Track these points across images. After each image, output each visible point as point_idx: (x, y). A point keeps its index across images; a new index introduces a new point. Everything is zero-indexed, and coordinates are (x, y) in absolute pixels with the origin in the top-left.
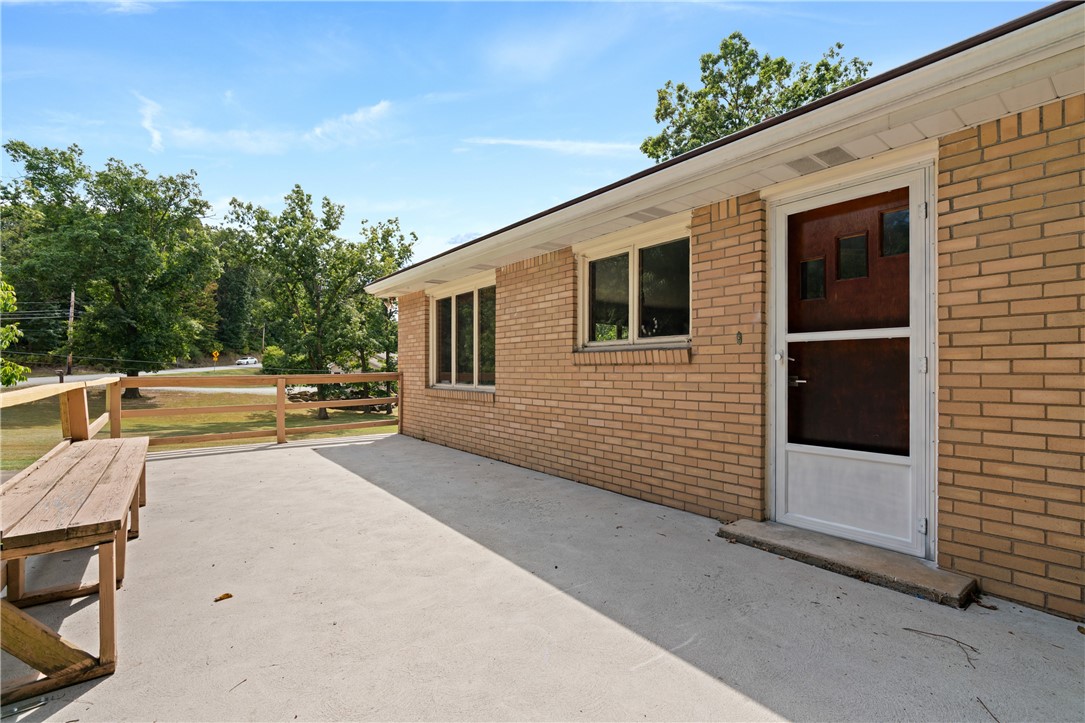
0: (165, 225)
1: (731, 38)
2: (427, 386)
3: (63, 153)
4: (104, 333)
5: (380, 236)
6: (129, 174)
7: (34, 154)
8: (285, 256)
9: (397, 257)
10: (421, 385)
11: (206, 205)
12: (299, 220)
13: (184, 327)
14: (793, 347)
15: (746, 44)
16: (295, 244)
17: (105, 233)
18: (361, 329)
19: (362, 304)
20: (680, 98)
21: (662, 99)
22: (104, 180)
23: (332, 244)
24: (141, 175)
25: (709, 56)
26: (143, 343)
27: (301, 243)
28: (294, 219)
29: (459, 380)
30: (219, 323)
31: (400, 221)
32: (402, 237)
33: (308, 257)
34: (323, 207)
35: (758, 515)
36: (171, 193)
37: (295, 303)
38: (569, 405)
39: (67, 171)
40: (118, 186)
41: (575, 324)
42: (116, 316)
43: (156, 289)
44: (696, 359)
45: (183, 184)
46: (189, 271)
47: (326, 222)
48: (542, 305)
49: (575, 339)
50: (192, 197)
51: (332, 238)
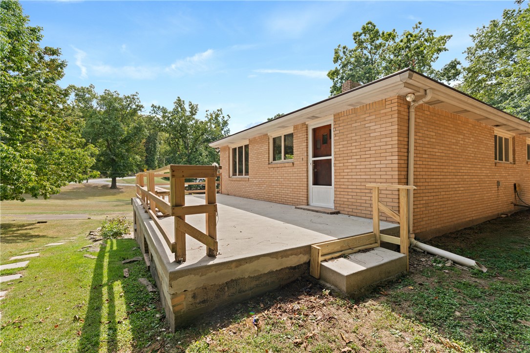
0: (126, 116)
1: (367, 24)
2: (229, 177)
3: (88, 88)
4: (103, 162)
5: (214, 117)
6: (113, 95)
7: (78, 90)
8: (174, 128)
9: (221, 126)
10: (227, 177)
11: (142, 107)
12: (180, 112)
13: (134, 159)
14: (314, 162)
15: (374, 26)
16: (178, 123)
17: (104, 120)
18: (206, 158)
19: (206, 147)
20: (344, 52)
21: (336, 53)
22: (103, 98)
23: (194, 121)
24: (117, 95)
25: (357, 33)
26: (118, 166)
27: (181, 122)
28: (178, 112)
29: (239, 175)
30: (146, 157)
31: (222, 110)
32: (223, 117)
33: (184, 127)
34: (189, 106)
35: (306, 204)
36: (128, 102)
37: (179, 148)
38: (267, 180)
39: (89, 96)
40: (108, 100)
41: (269, 156)
42: (108, 155)
43: (123, 143)
44: (294, 165)
45: (133, 98)
46: (135, 135)
47: (191, 112)
48: (261, 151)
49: (269, 160)
50: (137, 104)
51: (194, 119)
